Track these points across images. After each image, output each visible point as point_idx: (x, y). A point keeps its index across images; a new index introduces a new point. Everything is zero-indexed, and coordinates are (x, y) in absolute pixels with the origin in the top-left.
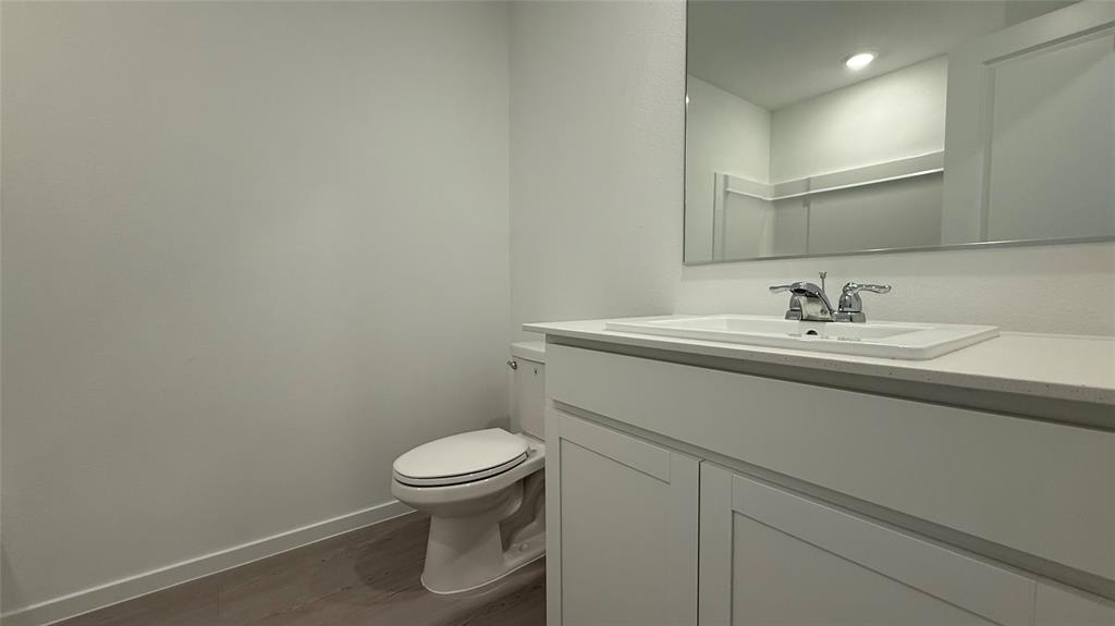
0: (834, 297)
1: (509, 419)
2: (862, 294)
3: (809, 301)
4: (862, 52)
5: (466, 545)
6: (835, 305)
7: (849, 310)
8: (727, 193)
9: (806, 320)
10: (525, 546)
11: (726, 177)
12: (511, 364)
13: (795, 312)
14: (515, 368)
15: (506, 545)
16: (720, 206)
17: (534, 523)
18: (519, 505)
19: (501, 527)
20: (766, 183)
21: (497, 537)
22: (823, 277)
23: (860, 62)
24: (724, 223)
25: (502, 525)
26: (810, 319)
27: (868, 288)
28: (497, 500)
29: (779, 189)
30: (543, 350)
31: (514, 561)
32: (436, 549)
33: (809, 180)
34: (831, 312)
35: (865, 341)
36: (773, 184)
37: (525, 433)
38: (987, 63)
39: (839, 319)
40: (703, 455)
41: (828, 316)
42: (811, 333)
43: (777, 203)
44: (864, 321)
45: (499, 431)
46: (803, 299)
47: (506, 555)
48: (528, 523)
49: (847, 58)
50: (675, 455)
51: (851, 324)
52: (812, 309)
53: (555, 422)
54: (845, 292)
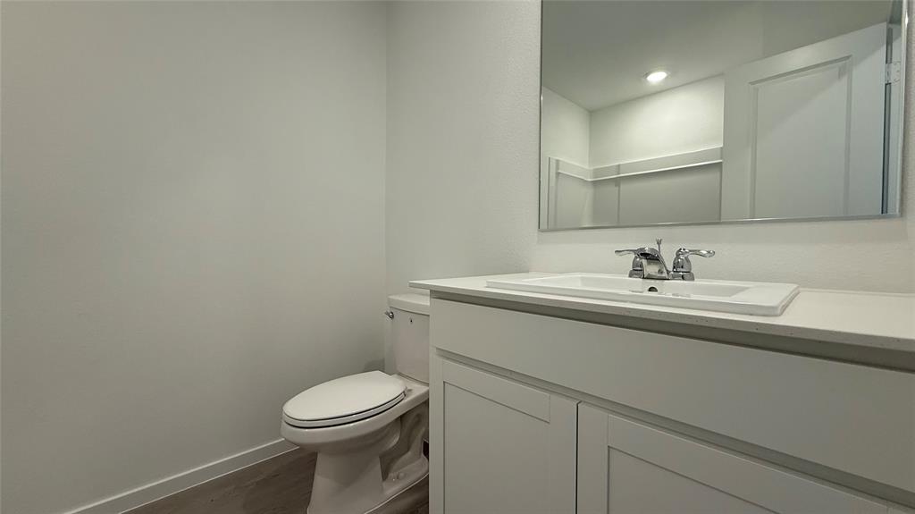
0: (668, 260)
1: (383, 361)
2: (692, 258)
3: (649, 264)
4: (657, 70)
5: (349, 479)
6: (670, 267)
7: (681, 270)
8: (558, 174)
9: (647, 278)
10: (402, 475)
11: (558, 161)
12: (388, 314)
13: (637, 271)
14: (392, 317)
15: (385, 475)
16: (553, 183)
17: (409, 453)
18: (396, 440)
19: (380, 458)
20: (587, 167)
21: (378, 469)
22: (659, 243)
23: (657, 77)
24: (556, 197)
25: (382, 457)
26: (650, 278)
27: (696, 252)
28: (378, 436)
29: (596, 172)
30: (429, 304)
31: (392, 489)
32: (322, 483)
33: (619, 165)
34: (668, 272)
35: (694, 297)
36: (592, 168)
37: (400, 374)
38: (752, 83)
39: (673, 278)
40: (581, 397)
41: (665, 275)
42: (651, 289)
43: (594, 183)
44: (693, 279)
45: (378, 373)
46: (644, 262)
47: (384, 484)
48: (404, 454)
49: (647, 75)
50: (554, 397)
51: (682, 282)
52: (651, 269)
53: (439, 369)
54: (678, 256)
